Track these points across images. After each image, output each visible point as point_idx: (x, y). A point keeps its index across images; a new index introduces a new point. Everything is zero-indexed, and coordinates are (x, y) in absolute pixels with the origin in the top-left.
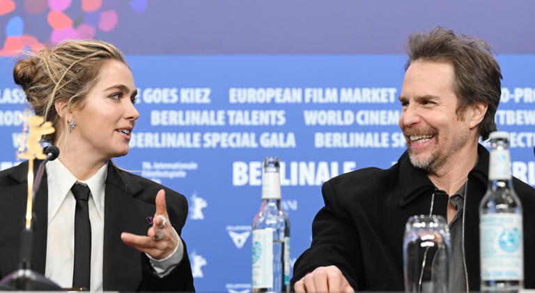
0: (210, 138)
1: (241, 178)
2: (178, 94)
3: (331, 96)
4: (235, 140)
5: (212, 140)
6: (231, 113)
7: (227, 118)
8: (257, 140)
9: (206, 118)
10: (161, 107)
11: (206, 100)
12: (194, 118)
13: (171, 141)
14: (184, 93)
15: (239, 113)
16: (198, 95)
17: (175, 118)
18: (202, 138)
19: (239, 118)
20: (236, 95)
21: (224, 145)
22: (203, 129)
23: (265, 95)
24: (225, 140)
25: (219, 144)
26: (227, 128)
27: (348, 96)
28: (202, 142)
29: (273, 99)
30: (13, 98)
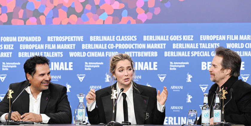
0: (193, 53)
1: (204, 67)
2: (182, 37)
3: (236, 38)
4: (202, 54)
5: (194, 54)
6: (201, 44)
7: (199, 46)
8: (210, 54)
9: (192, 46)
10: (176, 42)
11: (192, 39)
12: (188, 46)
13: (179, 54)
14: (184, 37)
15: (204, 44)
16: (189, 38)
17: (181, 46)
18: (190, 53)
19: (204, 46)
20: (203, 38)
21: (198, 56)
22: (191, 50)
23: (213, 38)
24: (198, 54)
25: (196, 55)
26: (199, 50)
27: (242, 38)
28: (191, 54)
29: (215, 39)
30: (125, 39)
